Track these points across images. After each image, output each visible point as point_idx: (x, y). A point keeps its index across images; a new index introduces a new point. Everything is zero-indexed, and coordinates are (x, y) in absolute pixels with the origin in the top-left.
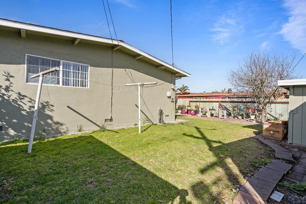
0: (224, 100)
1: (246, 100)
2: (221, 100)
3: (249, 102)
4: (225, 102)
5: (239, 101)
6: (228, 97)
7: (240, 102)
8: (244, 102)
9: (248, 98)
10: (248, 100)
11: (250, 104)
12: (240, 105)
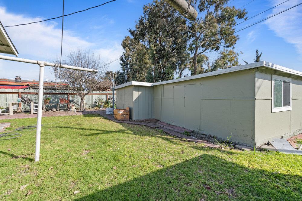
0: (27, 91)
1: (55, 91)
2: (21, 90)
3: (59, 94)
4: (30, 93)
5: (48, 92)
6: (32, 88)
7: (49, 94)
8: (54, 94)
9: (58, 89)
10: (57, 91)
11: (60, 95)
12: (49, 97)
